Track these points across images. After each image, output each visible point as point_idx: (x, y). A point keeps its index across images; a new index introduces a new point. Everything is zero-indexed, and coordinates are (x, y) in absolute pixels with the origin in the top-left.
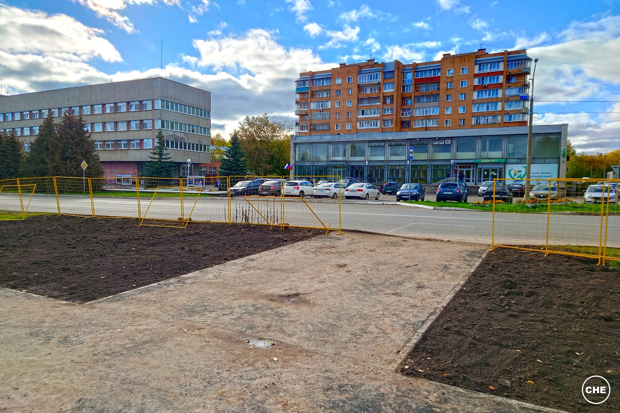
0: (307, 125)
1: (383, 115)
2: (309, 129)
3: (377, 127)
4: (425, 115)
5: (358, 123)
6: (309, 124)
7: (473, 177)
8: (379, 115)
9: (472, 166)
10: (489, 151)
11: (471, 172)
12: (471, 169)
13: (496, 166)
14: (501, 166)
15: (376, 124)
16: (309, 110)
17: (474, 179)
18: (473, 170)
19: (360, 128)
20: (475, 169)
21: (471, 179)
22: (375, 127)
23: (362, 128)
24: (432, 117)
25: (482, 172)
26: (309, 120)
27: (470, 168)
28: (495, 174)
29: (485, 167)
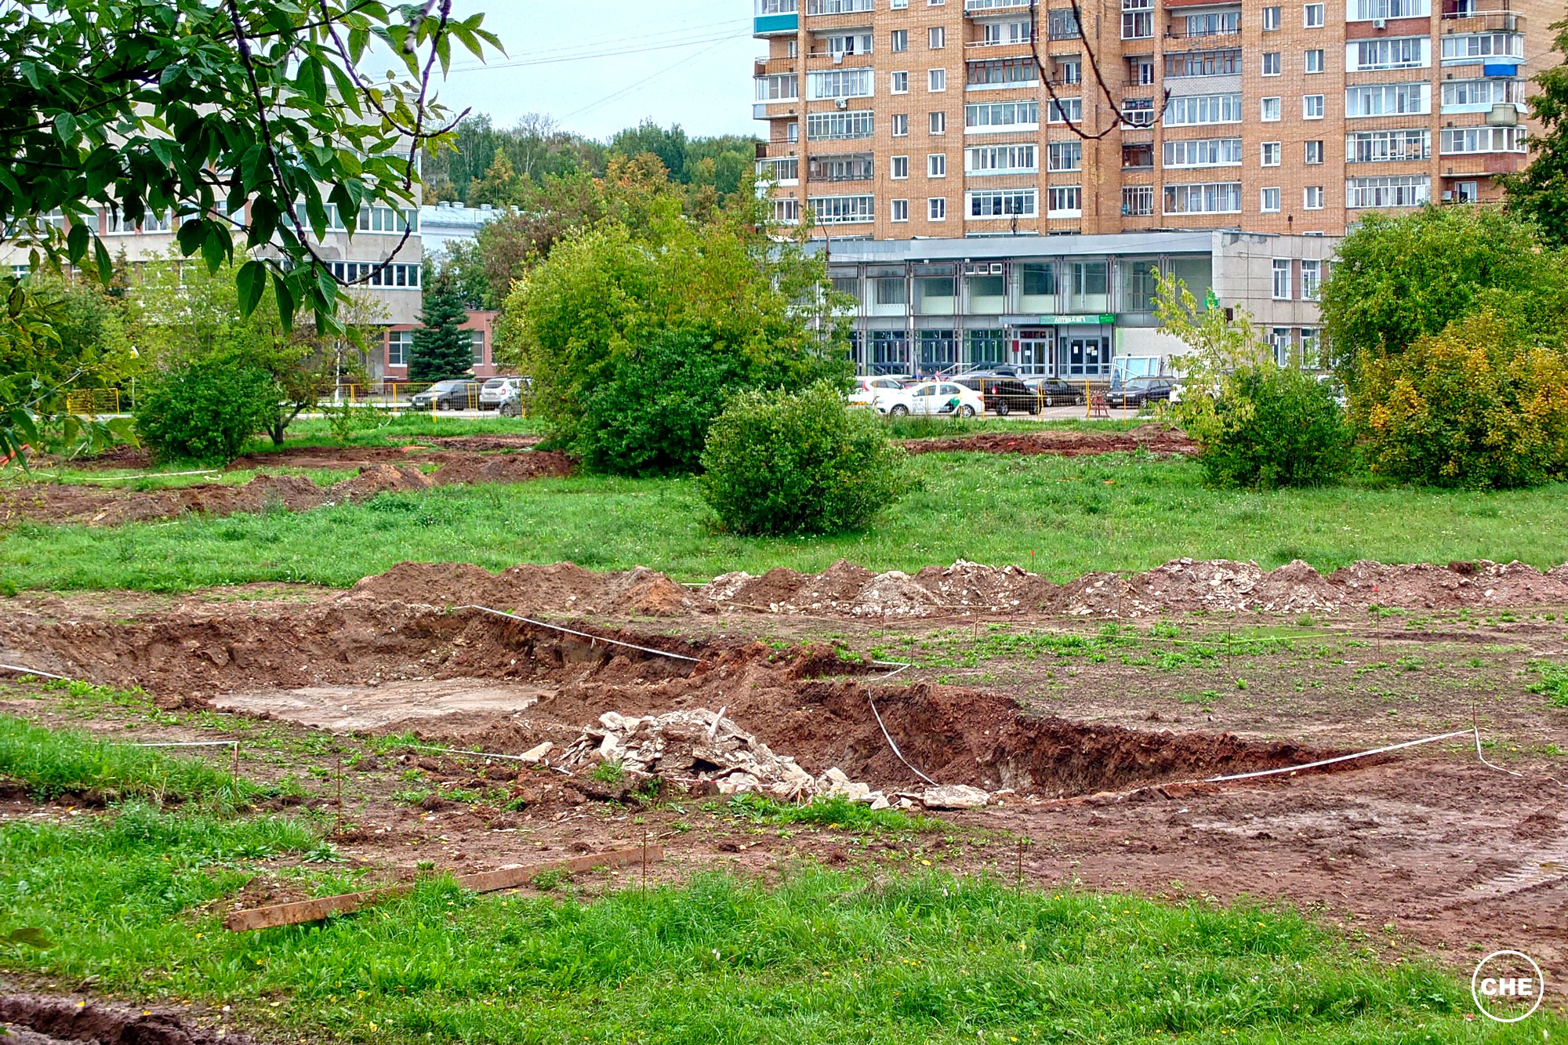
0: (795, 157)
1: (1048, 126)
2: (801, 173)
3: (1030, 170)
4: (1199, 123)
5: (969, 155)
6: (802, 154)
7: (1051, 362)
8: (1035, 127)
9: (1047, 331)
10: (1088, 292)
11: (1047, 348)
12: (1046, 341)
13: (1095, 335)
14: (1107, 333)
15: (1030, 156)
16: (802, 103)
17: (1053, 365)
18: (1051, 342)
19: (975, 173)
20: (1054, 340)
21: (1047, 365)
22: (1025, 170)
23: (981, 172)
24: (1221, 133)
25: (1069, 347)
26: (802, 140)
27: (1045, 337)
28: (1094, 353)
29: (1076, 334)
